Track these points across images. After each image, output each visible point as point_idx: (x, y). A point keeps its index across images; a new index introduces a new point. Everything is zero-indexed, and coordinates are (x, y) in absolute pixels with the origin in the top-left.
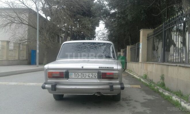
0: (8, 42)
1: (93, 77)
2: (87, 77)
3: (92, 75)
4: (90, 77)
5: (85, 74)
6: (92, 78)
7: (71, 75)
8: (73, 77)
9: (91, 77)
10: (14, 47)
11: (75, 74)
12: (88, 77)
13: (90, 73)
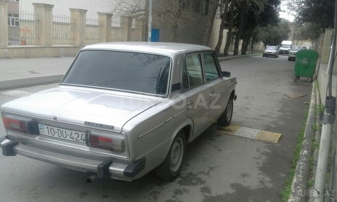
0: (109, 16)
1: (79, 139)
2: (68, 138)
3: (77, 135)
4: (73, 138)
5: (64, 130)
6: (77, 142)
7: (41, 129)
8: (46, 133)
9: (76, 139)
10: (122, 24)
11: (47, 128)
12: (71, 138)
13: (72, 131)
